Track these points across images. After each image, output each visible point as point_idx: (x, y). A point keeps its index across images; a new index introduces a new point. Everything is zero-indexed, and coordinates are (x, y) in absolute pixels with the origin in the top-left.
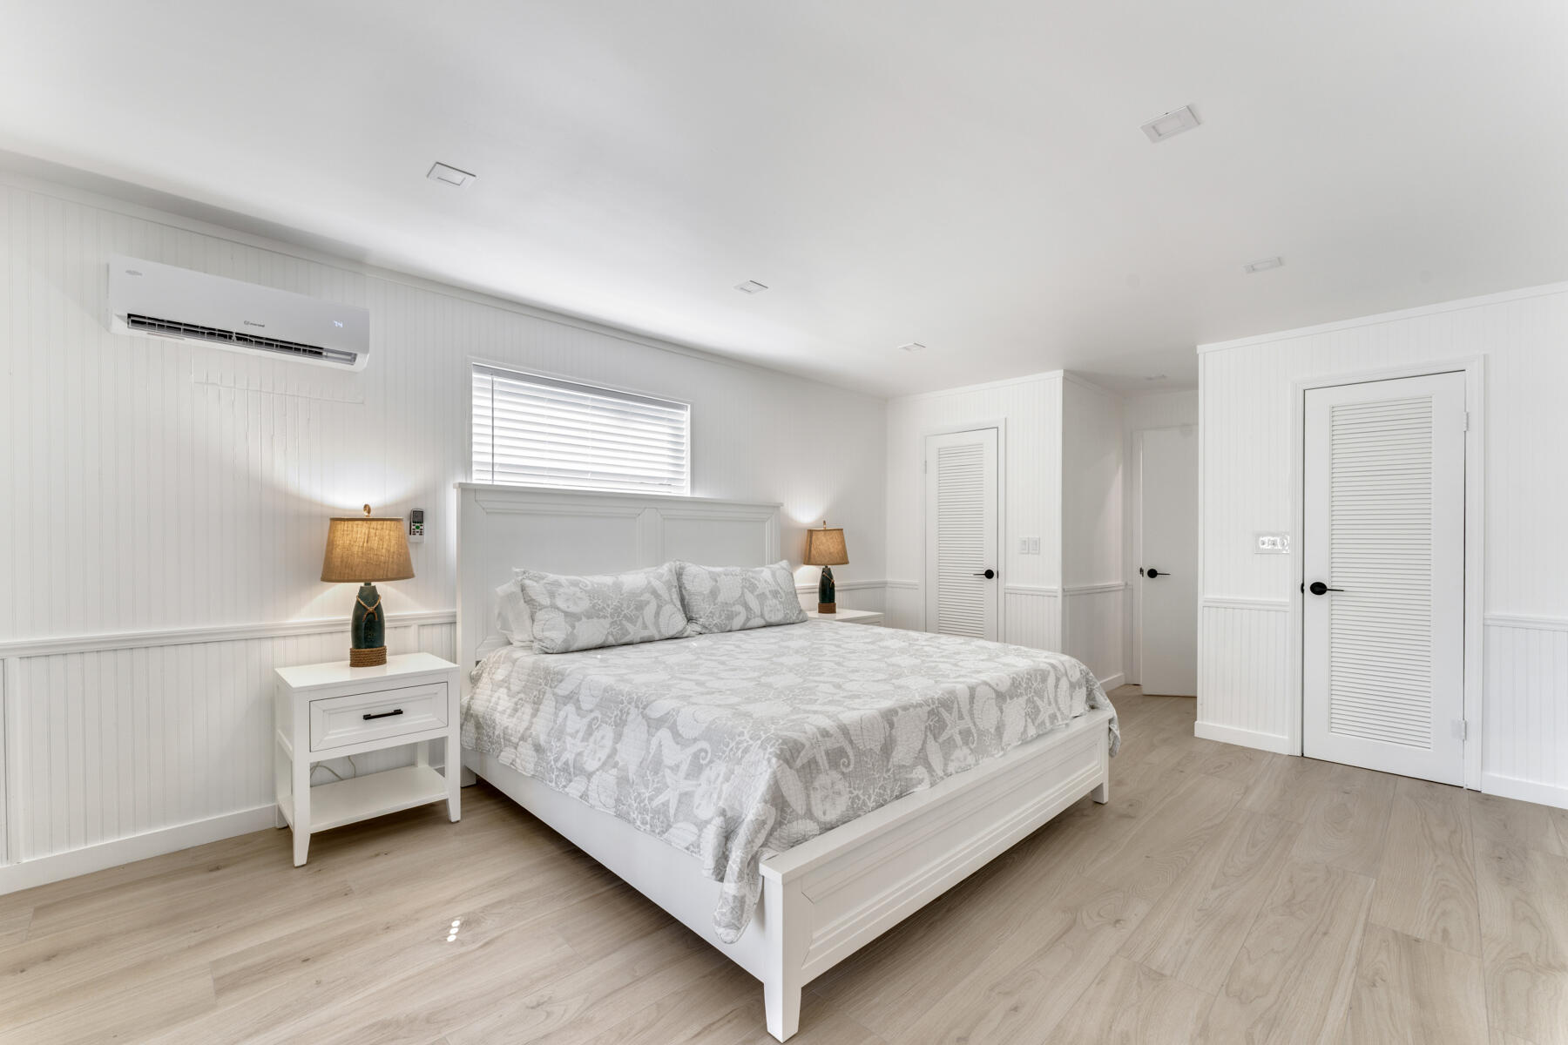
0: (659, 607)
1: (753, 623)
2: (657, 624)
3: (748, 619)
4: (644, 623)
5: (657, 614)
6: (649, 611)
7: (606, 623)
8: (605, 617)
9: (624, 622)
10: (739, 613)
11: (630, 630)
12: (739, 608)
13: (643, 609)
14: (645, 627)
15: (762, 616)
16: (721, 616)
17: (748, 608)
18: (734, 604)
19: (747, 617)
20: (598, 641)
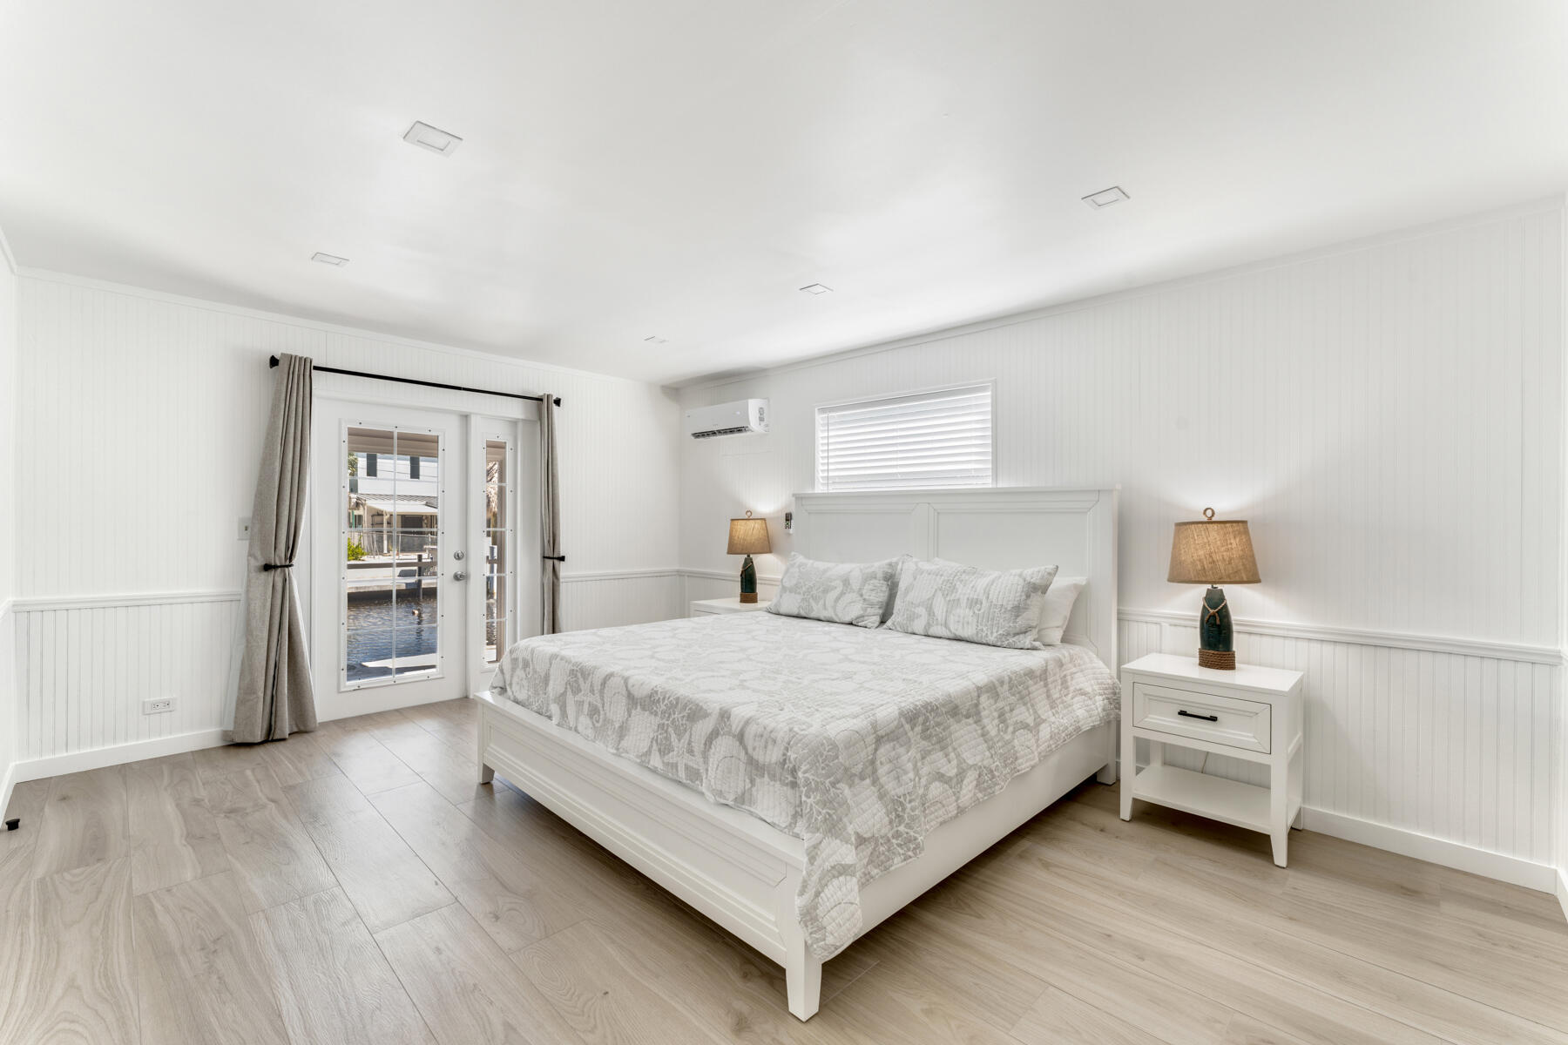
0: (842, 594)
1: (934, 630)
2: (834, 608)
3: (929, 625)
4: (825, 605)
5: (838, 599)
6: (832, 595)
7: (799, 597)
8: (799, 593)
9: (811, 600)
10: (921, 616)
11: (814, 608)
12: (922, 611)
13: (827, 592)
14: (825, 608)
15: (946, 625)
16: (904, 615)
17: (930, 612)
18: (919, 606)
19: (929, 623)
20: (795, 612)
